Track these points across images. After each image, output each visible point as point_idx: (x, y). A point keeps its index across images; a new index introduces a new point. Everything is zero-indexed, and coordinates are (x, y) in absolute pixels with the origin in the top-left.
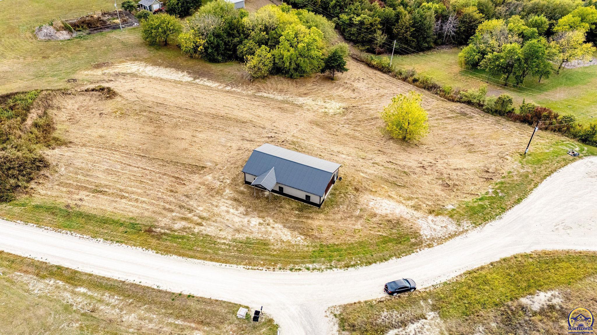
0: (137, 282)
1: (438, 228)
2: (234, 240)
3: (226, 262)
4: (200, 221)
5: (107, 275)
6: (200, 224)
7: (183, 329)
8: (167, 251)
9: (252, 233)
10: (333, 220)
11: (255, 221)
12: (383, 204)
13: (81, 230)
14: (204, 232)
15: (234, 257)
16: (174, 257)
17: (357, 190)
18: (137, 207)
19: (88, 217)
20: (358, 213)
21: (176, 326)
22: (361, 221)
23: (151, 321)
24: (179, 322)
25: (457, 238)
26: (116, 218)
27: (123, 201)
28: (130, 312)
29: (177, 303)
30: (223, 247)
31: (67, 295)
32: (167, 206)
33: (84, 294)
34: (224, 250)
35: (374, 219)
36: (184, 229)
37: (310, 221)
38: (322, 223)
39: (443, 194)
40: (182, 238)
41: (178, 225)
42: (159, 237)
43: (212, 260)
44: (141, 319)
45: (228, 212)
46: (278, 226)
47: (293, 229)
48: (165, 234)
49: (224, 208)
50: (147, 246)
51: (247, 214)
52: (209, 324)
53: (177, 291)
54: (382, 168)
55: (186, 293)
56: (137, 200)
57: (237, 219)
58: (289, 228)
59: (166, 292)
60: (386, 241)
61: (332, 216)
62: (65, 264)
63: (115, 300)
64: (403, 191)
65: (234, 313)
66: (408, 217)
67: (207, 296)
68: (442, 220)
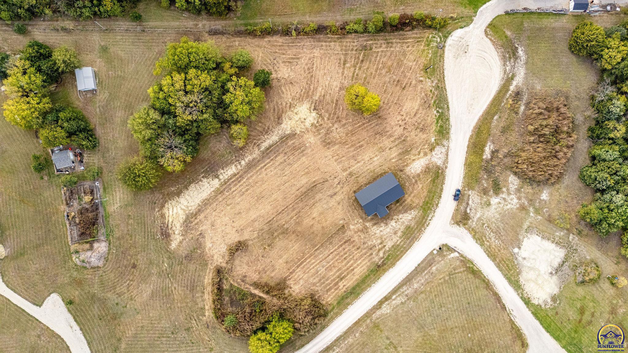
0: (402, 279)
1: (440, 156)
2: (400, 237)
3: (411, 246)
4: (382, 245)
5: (393, 287)
6: (385, 246)
7: (429, 272)
8: (393, 264)
9: (400, 229)
10: (411, 193)
11: (393, 223)
12: (416, 166)
13: (363, 290)
14: (390, 247)
15: (410, 243)
16: (398, 263)
17: (401, 171)
18: (362, 266)
19: (358, 285)
20: (414, 181)
21: (427, 273)
22: (419, 182)
23: (420, 280)
24: (426, 272)
25: (449, 153)
26: (364, 276)
27: (355, 270)
28: (413, 285)
29: (418, 270)
30: (402, 243)
31: (394, 302)
32: (368, 254)
33: (397, 297)
34: (404, 244)
35: (421, 176)
36: (384, 253)
37: (406, 202)
38: (410, 198)
39: (425, 136)
40: (389, 256)
41: (381, 254)
42: (384, 264)
43: (407, 251)
44: (418, 282)
45: (381, 231)
46: (401, 216)
47: (406, 211)
48: (384, 261)
49: (378, 232)
50: (385, 271)
51: (387, 224)
52: (432, 264)
53: (413, 268)
54: (395, 148)
55: (416, 265)
56: (358, 265)
57: (388, 230)
58: (404, 213)
59: (412, 272)
60: (433, 181)
61: (409, 192)
62: (379, 299)
63: (405, 288)
64: (414, 152)
65: (434, 254)
66: (427, 162)
67: (422, 259)
68: (438, 149)
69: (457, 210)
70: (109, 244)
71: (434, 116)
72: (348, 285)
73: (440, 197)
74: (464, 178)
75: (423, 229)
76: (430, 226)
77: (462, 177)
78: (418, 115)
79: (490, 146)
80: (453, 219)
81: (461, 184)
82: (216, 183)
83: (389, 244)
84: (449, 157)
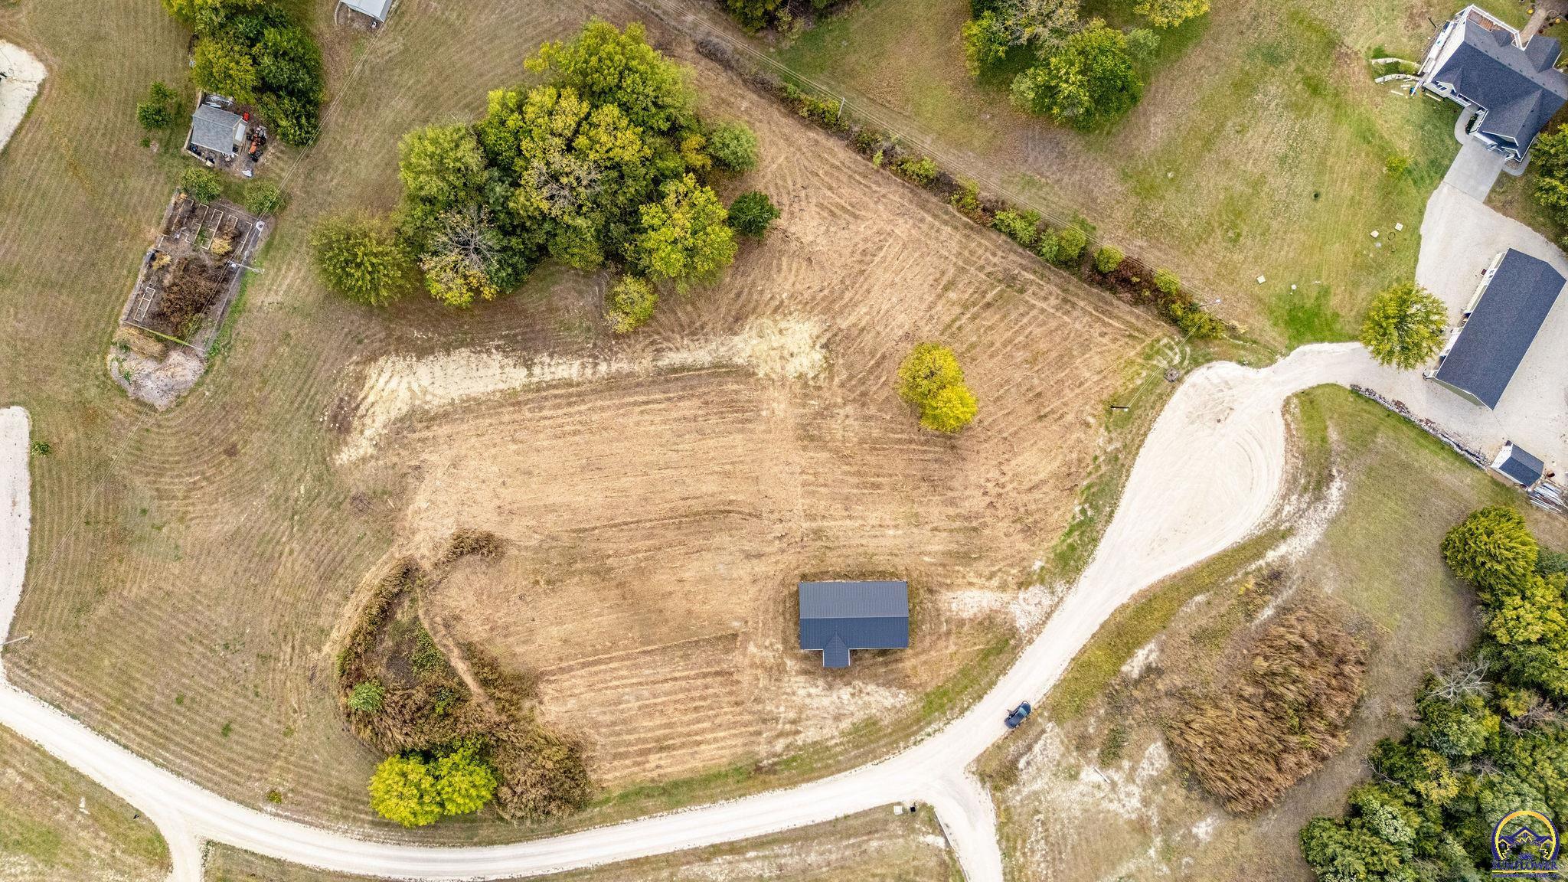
0: (792, 827)
1: (1032, 608)
2: (843, 734)
3: (853, 767)
4: (793, 728)
5: (762, 832)
6: (797, 732)
7: (860, 846)
8: (791, 783)
9: (852, 714)
10: (924, 651)
11: (845, 693)
12: (968, 600)
13: (694, 801)
14: (809, 741)
15: (856, 757)
16: (804, 785)
17: (931, 591)
18: (723, 748)
19: (688, 783)
20: (944, 628)
21: (853, 845)
22: (953, 638)
23: (830, 852)
24: (852, 841)
25: (1055, 615)
26: (714, 771)
27: (703, 747)
28: (808, 854)
29: (839, 827)
30: (838, 749)
31: (745, 865)
32: (751, 729)
33: (757, 857)
34: (841, 753)
35: (966, 629)
36: (787, 747)
37: (900, 665)
38: (913, 661)
39: (1025, 546)
40: (794, 759)
41: (780, 745)
42: (772, 770)
43: (839, 771)
44: (822, 854)
45: (809, 695)
46: (871, 688)
47: (888, 684)
48: (775, 764)
49: (802, 692)
50: (766, 786)
51: (830, 687)
52: (877, 831)
53: (832, 817)
54: (945, 534)
55: (840, 815)
56: (716, 740)
57: (826, 702)
58: (884, 685)
59: (824, 823)
60: (986, 655)
61: (919, 647)
62: (717, 841)
63: (786, 849)
64: (981, 566)
65: (892, 812)
66: (996, 606)
67: (860, 809)
68: (1035, 592)
69: (998, 747)
70: (207, 372)
71: (1069, 517)
72: (669, 770)
73: (980, 697)
74: (1056, 686)
75: (902, 744)
76: (920, 746)
77: (1052, 682)
78: (1037, 494)
79: (1151, 651)
80: (978, 760)
81: (1040, 696)
82: (518, 377)
83: (810, 734)
84: (1050, 624)
